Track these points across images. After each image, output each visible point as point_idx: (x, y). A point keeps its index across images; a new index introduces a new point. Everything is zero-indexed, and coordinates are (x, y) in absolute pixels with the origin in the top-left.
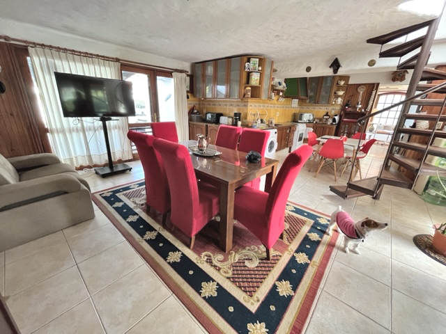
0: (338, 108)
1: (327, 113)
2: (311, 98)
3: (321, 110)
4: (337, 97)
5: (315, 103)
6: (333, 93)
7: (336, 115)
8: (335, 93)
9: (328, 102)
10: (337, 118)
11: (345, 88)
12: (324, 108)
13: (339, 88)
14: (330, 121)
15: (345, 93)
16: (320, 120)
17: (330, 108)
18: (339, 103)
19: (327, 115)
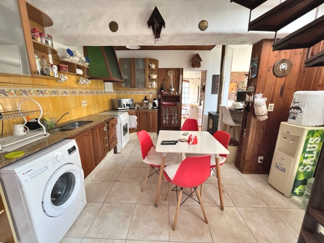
0: (155, 92)
1: (146, 97)
2: (126, 81)
3: (139, 95)
4: (152, 80)
5: (132, 87)
6: (148, 76)
7: (155, 99)
8: (149, 77)
9: (145, 86)
10: (156, 102)
11: (157, 72)
12: (141, 92)
13: (152, 71)
14: (151, 105)
15: (158, 77)
16: (141, 104)
17: (148, 92)
18: (155, 87)
19: (146, 99)
